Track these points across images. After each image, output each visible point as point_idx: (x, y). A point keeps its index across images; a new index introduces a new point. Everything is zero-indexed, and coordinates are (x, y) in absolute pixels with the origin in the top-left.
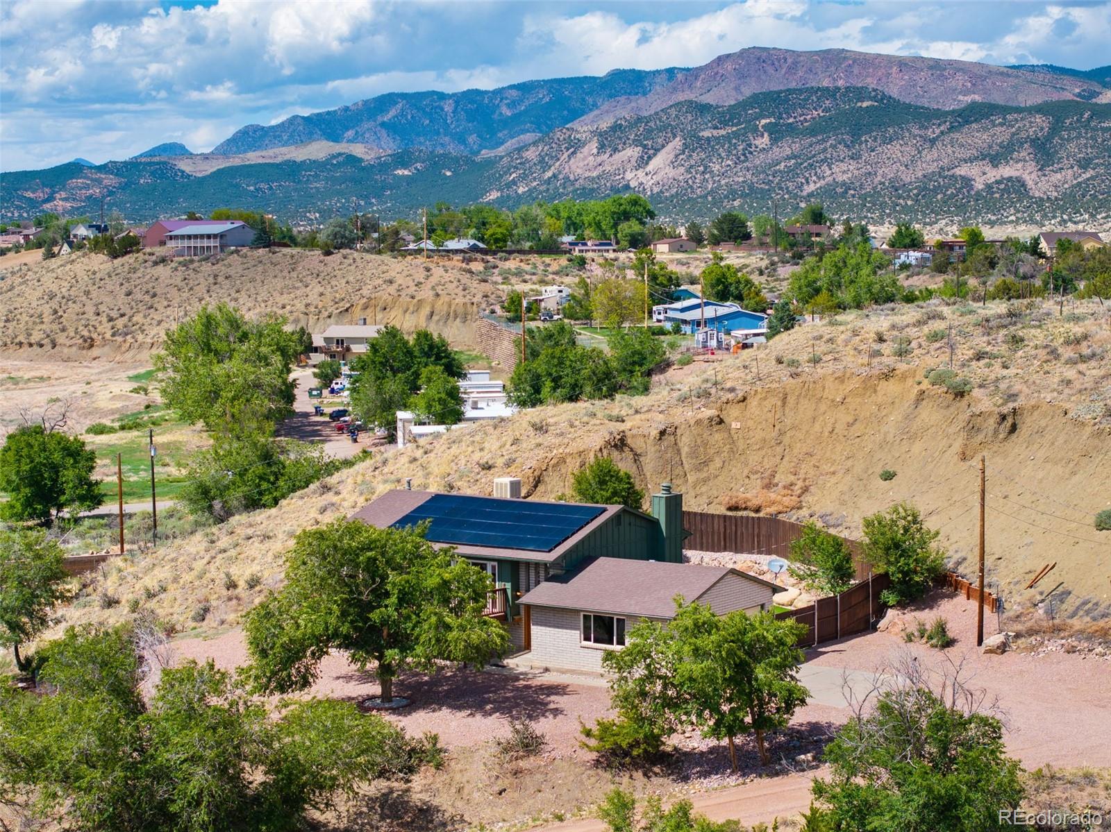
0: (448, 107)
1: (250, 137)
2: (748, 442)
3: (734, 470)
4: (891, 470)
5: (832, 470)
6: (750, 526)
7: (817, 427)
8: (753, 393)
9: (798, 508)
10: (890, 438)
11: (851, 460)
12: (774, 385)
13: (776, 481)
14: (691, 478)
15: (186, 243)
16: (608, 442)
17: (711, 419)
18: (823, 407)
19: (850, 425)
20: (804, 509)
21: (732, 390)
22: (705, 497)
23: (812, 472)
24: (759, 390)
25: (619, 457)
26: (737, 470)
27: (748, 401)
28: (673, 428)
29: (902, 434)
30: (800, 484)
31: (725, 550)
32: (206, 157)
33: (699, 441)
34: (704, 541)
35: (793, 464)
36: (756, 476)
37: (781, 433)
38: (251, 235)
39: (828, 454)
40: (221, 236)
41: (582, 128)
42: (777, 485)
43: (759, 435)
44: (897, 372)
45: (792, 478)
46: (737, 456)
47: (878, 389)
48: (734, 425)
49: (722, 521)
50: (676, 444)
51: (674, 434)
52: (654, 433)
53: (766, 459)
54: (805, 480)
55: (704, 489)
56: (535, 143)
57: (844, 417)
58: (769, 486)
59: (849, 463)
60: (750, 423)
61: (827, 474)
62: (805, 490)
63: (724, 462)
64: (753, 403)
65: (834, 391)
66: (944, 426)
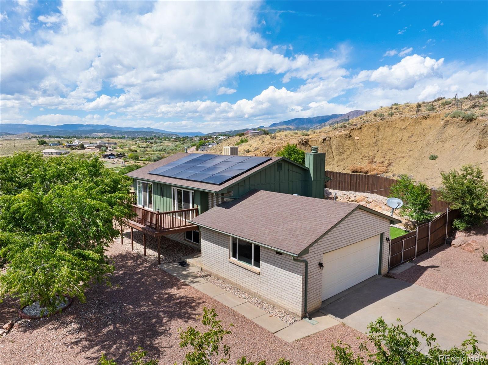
0: (305, 120)
1: (274, 125)
2: (362, 145)
3: (355, 156)
4: (435, 155)
5: (403, 156)
6: (363, 179)
7: (394, 138)
8: (364, 126)
9: (386, 172)
10: (431, 141)
11: (412, 151)
12: (373, 123)
13: (375, 160)
14: (336, 159)
15: (252, 134)
16: (300, 142)
17: (346, 135)
18: (396, 131)
19: (409, 137)
20: (390, 173)
21: (355, 125)
22: (342, 167)
23: (392, 157)
24: (367, 125)
25: (304, 149)
26: (357, 156)
27: (362, 129)
28: (329, 138)
29: (438, 139)
30: (387, 162)
31: (350, 190)
32: (267, 128)
33: (340, 144)
34: (341, 186)
35: (383, 154)
36: (365, 159)
37: (377, 141)
38: (263, 132)
39: (400, 150)
40: (258, 133)
41: (327, 123)
42: (376, 162)
43: (367, 142)
44: (431, 116)
45: (383, 159)
46: (357, 150)
47: (422, 123)
48: (356, 138)
49: (349, 176)
50: (330, 144)
51: (330, 140)
52: (321, 140)
53: (370, 151)
54: (389, 160)
55: (342, 163)
56: (319, 126)
57: (406, 134)
58: (372, 162)
59: (411, 153)
60: (363, 137)
61: (400, 157)
62: (390, 164)
63: (351, 152)
64: (365, 130)
65: (400, 124)
66: (462, 135)
